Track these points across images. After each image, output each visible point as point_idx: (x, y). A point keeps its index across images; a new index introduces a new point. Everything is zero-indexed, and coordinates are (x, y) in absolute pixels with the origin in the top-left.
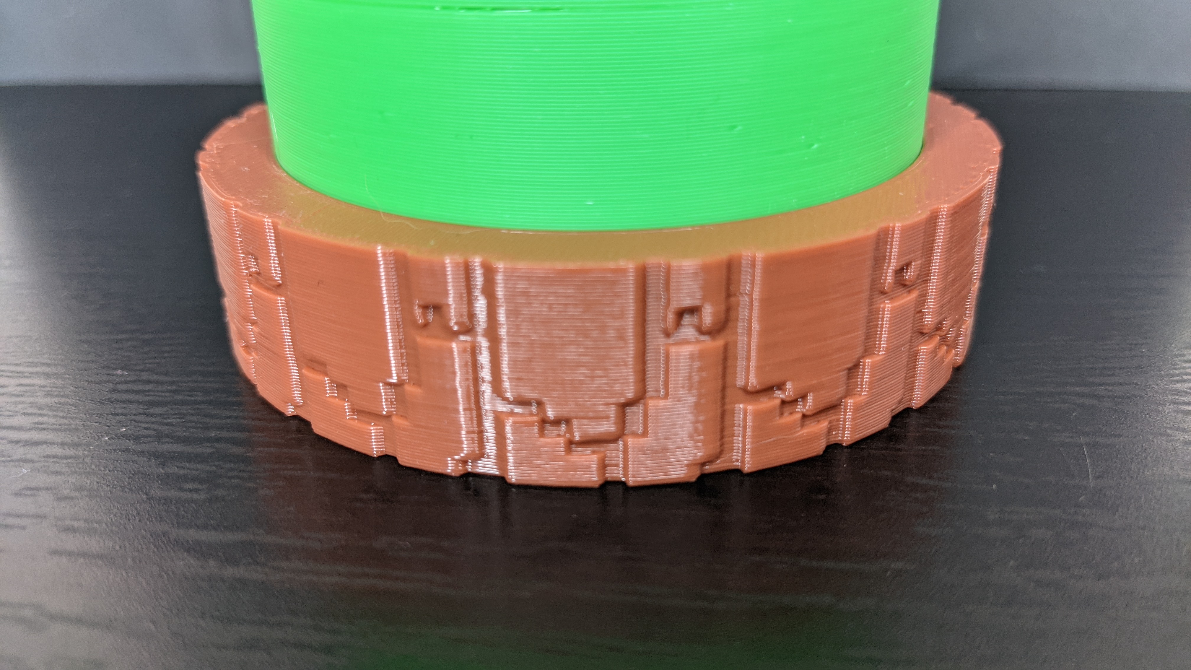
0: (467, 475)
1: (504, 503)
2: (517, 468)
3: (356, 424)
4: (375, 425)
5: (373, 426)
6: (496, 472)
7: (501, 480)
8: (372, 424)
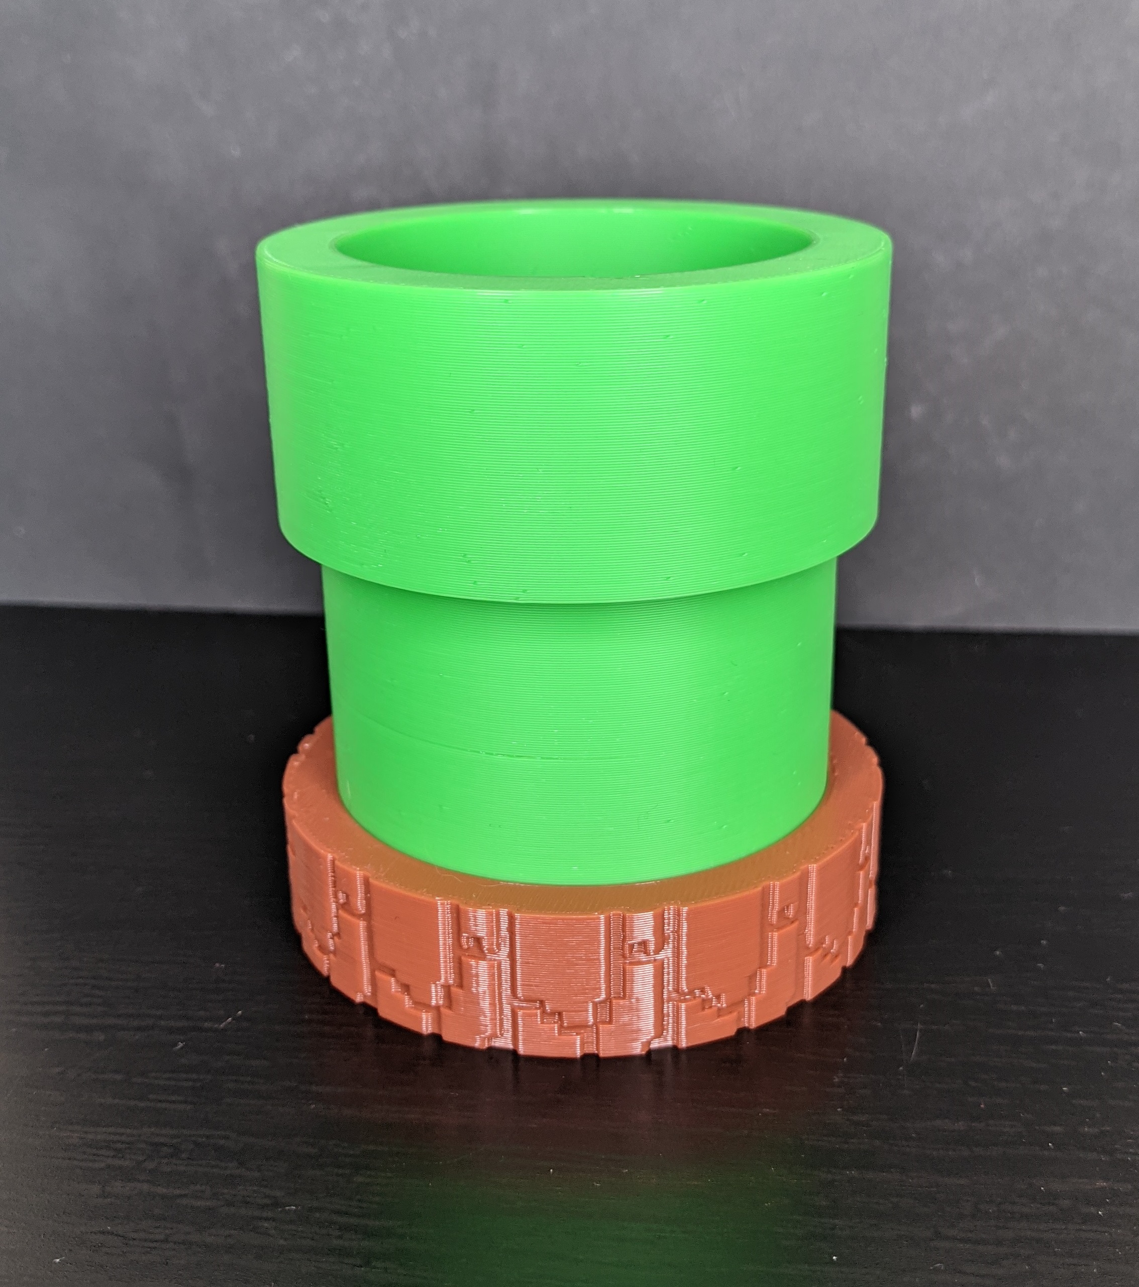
0: (490, 1049)
1: (516, 1069)
2: (524, 1044)
3: (414, 1012)
4: (426, 1012)
5: (424, 1012)
6: (511, 1046)
7: (514, 1053)
8: (424, 1011)
